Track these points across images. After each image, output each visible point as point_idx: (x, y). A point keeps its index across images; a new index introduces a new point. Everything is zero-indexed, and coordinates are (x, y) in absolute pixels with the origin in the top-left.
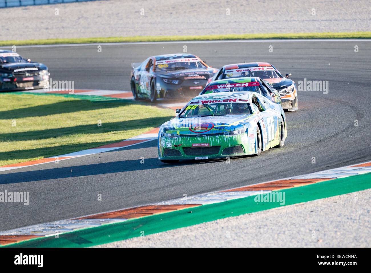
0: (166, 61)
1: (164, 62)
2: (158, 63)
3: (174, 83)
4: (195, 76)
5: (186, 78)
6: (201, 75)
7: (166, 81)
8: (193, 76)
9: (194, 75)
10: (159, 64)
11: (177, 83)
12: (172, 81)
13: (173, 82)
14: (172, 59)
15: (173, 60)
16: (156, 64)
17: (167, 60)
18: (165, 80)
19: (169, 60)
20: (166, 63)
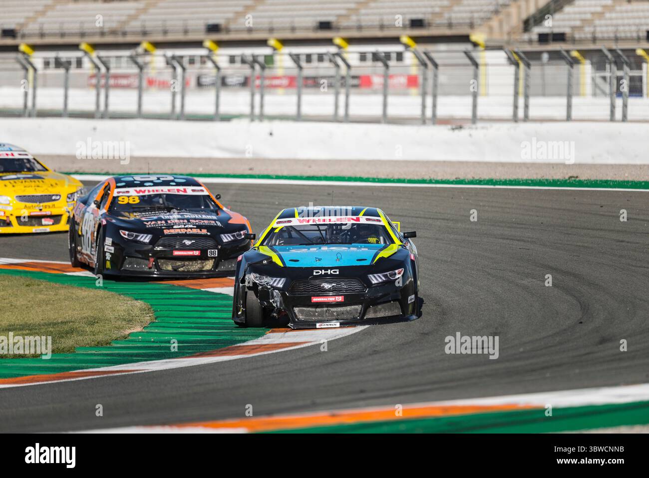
0: (136, 191)
1: (132, 191)
2: (119, 192)
3: (142, 240)
4: (187, 228)
5: (166, 232)
6: (200, 227)
7: (125, 234)
8: (184, 228)
9: (185, 225)
10: (121, 194)
11: (147, 240)
12: (137, 236)
13: (139, 238)
14: (150, 186)
15: (151, 189)
16: (115, 194)
17: (138, 189)
18: (123, 231)
19: (143, 189)
20: (136, 194)
